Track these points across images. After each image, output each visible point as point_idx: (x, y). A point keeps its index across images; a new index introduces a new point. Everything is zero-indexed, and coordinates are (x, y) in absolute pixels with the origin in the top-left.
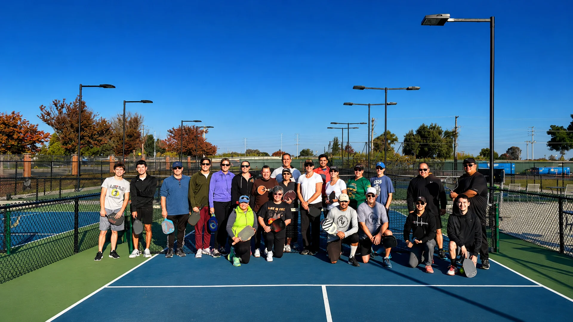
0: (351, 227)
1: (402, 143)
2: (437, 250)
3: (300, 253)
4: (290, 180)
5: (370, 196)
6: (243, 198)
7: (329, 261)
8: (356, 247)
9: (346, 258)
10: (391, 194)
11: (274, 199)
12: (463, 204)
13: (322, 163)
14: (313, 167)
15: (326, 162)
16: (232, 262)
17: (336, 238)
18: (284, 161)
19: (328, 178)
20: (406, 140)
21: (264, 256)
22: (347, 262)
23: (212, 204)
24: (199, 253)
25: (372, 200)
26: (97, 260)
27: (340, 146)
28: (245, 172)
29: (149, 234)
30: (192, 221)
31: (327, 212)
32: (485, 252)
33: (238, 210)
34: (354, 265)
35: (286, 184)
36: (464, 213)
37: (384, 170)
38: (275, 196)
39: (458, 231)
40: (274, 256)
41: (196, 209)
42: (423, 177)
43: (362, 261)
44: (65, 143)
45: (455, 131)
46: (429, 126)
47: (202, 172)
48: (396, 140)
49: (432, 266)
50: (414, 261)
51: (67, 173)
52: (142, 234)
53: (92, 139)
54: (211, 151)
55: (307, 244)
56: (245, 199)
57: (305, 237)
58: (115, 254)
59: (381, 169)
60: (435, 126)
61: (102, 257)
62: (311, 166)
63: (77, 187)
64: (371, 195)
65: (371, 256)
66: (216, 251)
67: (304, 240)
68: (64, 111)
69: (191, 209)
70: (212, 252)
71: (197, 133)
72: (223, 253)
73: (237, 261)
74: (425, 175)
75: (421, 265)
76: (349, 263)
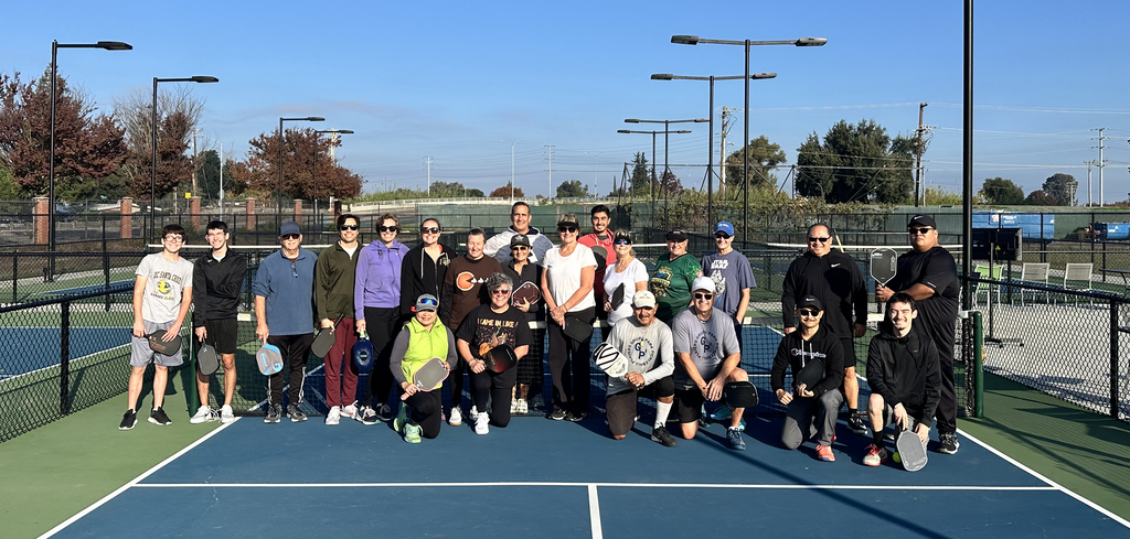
0: (659, 362)
1: (793, 167)
2: (845, 412)
3: (547, 417)
4: (528, 260)
5: (699, 296)
6: (424, 301)
7: (610, 434)
8: (670, 406)
9: (646, 429)
10: (746, 292)
11: (491, 301)
12: (901, 315)
13: (598, 225)
14: (576, 233)
15: (607, 222)
16: (402, 434)
17: (626, 388)
18: (516, 218)
19: (610, 255)
20: (802, 160)
21: (469, 422)
22: (649, 437)
23: (360, 314)
24: (334, 415)
25: (705, 305)
26: (125, 428)
27: (649, 174)
28: (430, 242)
29: (231, 376)
30: (319, 349)
31: (607, 331)
32: (948, 417)
33: (413, 325)
34: (664, 443)
35: (518, 268)
36: (904, 333)
37: (732, 239)
38: (495, 296)
39: (889, 372)
40: (492, 423)
41: (327, 323)
42: (815, 256)
43: (680, 434)
44: (20, 173)
45: (918, 140)
46: (856, 126)
47: (343, 245)
48: (782, 158)
49: (833, 446)
50: (793, 434)
51: (25, 240)
52: (214, 374)
53: (82, 162)
54: (348, 187)
55: (564, 398)
56: (429, 302)
57: (559, 384)
58: (161, 415)
59: (727, 237)
60: (872, 126)
61: (136, 422)
62: (572, 230)
63: (49, 273)
64: (704, 294)
65: (700, 424)
66: (370, 412)
67: (556, 390)
68: (18, 99)
69: (317, 322)
70: (360, 413)
71: (316, 148)
72: (385, 415)
73: (413, 433)
74: (822, 250)
75: (808, 444)
76: (654, 439)
